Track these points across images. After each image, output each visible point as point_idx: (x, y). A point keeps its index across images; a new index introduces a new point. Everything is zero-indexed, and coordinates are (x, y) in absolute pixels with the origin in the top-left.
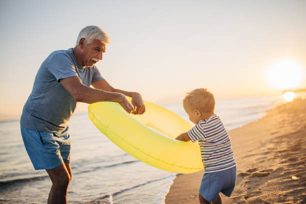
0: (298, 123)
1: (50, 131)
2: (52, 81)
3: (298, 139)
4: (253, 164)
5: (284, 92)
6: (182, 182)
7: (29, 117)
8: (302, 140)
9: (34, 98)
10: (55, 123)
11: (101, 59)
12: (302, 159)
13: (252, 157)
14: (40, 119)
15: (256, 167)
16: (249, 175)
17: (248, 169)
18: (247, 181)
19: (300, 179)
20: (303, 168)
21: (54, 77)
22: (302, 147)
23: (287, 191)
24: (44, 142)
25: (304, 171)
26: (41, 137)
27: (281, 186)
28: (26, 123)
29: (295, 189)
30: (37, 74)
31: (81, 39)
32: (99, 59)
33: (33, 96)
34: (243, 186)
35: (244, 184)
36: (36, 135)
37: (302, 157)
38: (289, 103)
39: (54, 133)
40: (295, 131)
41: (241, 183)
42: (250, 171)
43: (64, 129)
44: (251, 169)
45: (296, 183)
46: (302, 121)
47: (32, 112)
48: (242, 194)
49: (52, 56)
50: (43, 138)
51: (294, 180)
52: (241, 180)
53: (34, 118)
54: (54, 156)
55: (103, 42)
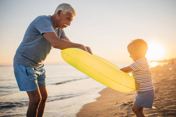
0: (158, 79)
1: (33, 66)
2: (37, 35)
3: (157, 87)
4: (131, 99)
5: (152, 61)
6: (91, 107)
7: (20, 56)
8: (159, 88)
9: (24, 44)
10: (36, 61)
11: (69, 25)
12: (159, 98)
13: (131, 95)
14: (27, 58)
15: (133, 101)
16: (129, 105)
17: (128, 102)
18: (127, 108)
19: (157, 108)
20: (159, 103)
21: (39, 32)
22: (159, 91)
23: (149, 115)
24: (28, 73)
25: (159, 104)
26: (26, 70)
27: (146, 112)
28: (18, 60)
29: (154, 114)
30: (27, 29)
31: (59, 11)
32: (68, 25)
33: (24, 43)
34: (125, 111)
35: (125, 110)
36: (24, 69)
37: (159, 97)
38: (154, 68)
39: (34, 68)
40: (156, 83)
41: (124, 109)
42: (129, 103)
43: (41, 66)
44: (130, 101)
45: (154, 111)
46: (160, 78)
47: (22, 53)
48: (124, 115)
49: (38, 19)
50: (28, 70)
51: (154, 109)
52: (124, 107)
53: (23, 57)
54: (33, 83)
55: (72, 15)
